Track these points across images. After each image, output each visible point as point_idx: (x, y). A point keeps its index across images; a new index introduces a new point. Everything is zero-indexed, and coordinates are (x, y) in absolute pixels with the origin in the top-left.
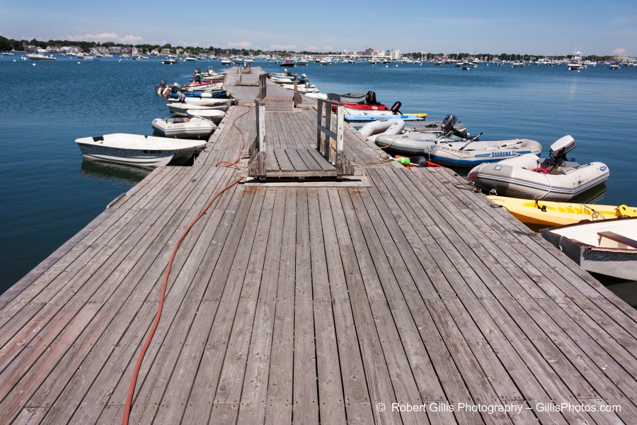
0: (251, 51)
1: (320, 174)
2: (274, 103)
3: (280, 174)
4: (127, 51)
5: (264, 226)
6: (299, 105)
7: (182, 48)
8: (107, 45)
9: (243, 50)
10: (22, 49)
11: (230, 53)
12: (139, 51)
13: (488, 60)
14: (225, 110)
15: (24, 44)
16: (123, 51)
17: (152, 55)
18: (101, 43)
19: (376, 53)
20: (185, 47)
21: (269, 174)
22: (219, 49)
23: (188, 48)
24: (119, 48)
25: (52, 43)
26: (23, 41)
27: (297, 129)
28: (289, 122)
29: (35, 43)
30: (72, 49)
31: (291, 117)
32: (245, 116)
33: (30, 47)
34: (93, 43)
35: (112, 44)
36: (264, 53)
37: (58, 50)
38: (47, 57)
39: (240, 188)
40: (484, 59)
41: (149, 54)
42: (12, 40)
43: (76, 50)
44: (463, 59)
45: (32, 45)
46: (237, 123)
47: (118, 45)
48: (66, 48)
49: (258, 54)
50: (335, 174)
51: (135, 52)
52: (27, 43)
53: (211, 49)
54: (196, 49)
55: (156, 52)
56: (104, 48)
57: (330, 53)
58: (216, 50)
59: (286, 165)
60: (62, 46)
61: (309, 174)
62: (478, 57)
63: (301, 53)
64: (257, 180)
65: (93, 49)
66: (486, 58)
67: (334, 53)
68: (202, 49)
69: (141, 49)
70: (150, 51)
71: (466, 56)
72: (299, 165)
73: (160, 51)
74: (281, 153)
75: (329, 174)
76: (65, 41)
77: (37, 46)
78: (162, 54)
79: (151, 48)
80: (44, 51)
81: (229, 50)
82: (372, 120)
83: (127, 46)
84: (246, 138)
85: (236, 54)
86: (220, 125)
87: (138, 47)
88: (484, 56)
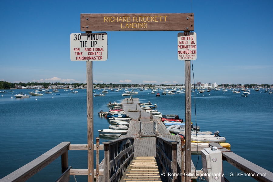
0: (132, 85)
1: (153, 136)
2: (144, 119)
3: (145, 136)
4: (66, 87)
5: (143, 142)
6: (152, 120)
7: (95, 84)
8: (56, 84)
9: (128, 84)
10: (15, 87)
11: (121, 86)
12: (73, 86)
13: (267, 88)
14: (129, 122)
15: (16, 85)
16: (64, 87)
17: (79, 88)
18: (53, 83)
19: (203, 85)
20: (96, 84)
21: (143, 136)
22: (115, 84)
23: (98, 84)
24: (63, 85)
25: (29, 84)
26: (15, 83)
27: (150, 128)
28: (148, 126)
29: (21, 84)
30: (39, 86)
31: (149, 124)
32: (136, 124)
33: (18, 86)
34: (50, 83)
35: (59, 84)
36: (139, 86)
37: (32, 87)
38: (39, 94)
39: (138, 138)
40: (265, 87)
41: (78, 88)
42: (10, 83)
43: (41, 87)
44: (253, 87)
45: (20, 85)
46: (134, 126)
47: (62, 84)
48: (36, 86)
49: (136, 87)
50: (155, 136)
51: (71, 87)
52: (17, 84)
53: (111, 84)
54: (102, 85)
55: (81, 87)
56: (55, 85)
57: (177, 85)
58: (113, 85)
59: (146, 134)
60: (34, 85)
61: (151, 136)
62: (261, 86)
63: (161, 85)
64: (141, 137)
65: (50, 86)
66: (266, 86)
67: (179, 85)
68: (106, 84)
69: (74, 86)
70: (78, 87)
71: (255, 85)
72: (149, 134)
73: (83, 87)
74: (145, 132)
75: (154, 136)
76: (36, 83)
77: (22, 86)
78: (84, 88)
79: (79, 85)
80: (25, 88)
81: (121, 84)
82: (172, 125)
83: (66, 84)
84: (137, 130)
85: (124, 87)
86: (129, 127)
87: (72, 84)
88: (265, 85)
